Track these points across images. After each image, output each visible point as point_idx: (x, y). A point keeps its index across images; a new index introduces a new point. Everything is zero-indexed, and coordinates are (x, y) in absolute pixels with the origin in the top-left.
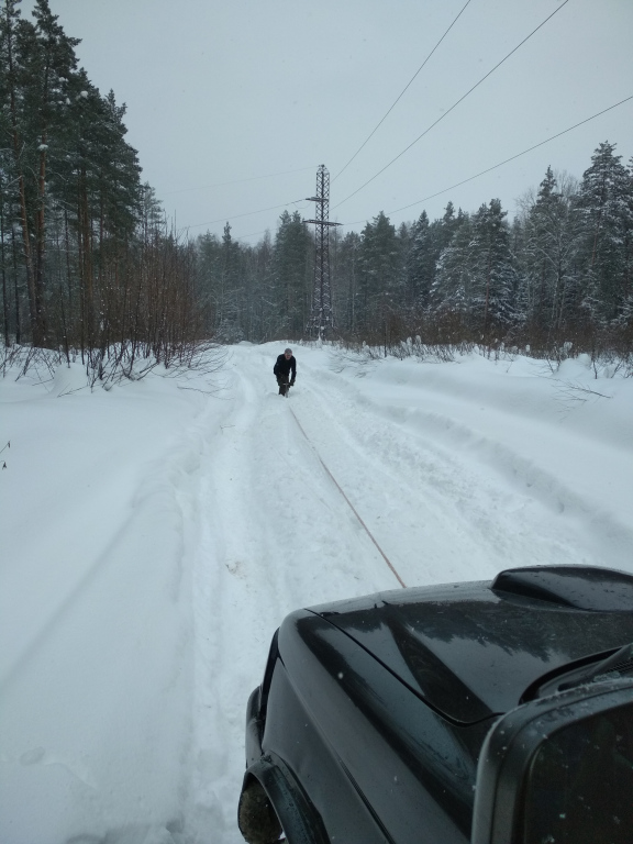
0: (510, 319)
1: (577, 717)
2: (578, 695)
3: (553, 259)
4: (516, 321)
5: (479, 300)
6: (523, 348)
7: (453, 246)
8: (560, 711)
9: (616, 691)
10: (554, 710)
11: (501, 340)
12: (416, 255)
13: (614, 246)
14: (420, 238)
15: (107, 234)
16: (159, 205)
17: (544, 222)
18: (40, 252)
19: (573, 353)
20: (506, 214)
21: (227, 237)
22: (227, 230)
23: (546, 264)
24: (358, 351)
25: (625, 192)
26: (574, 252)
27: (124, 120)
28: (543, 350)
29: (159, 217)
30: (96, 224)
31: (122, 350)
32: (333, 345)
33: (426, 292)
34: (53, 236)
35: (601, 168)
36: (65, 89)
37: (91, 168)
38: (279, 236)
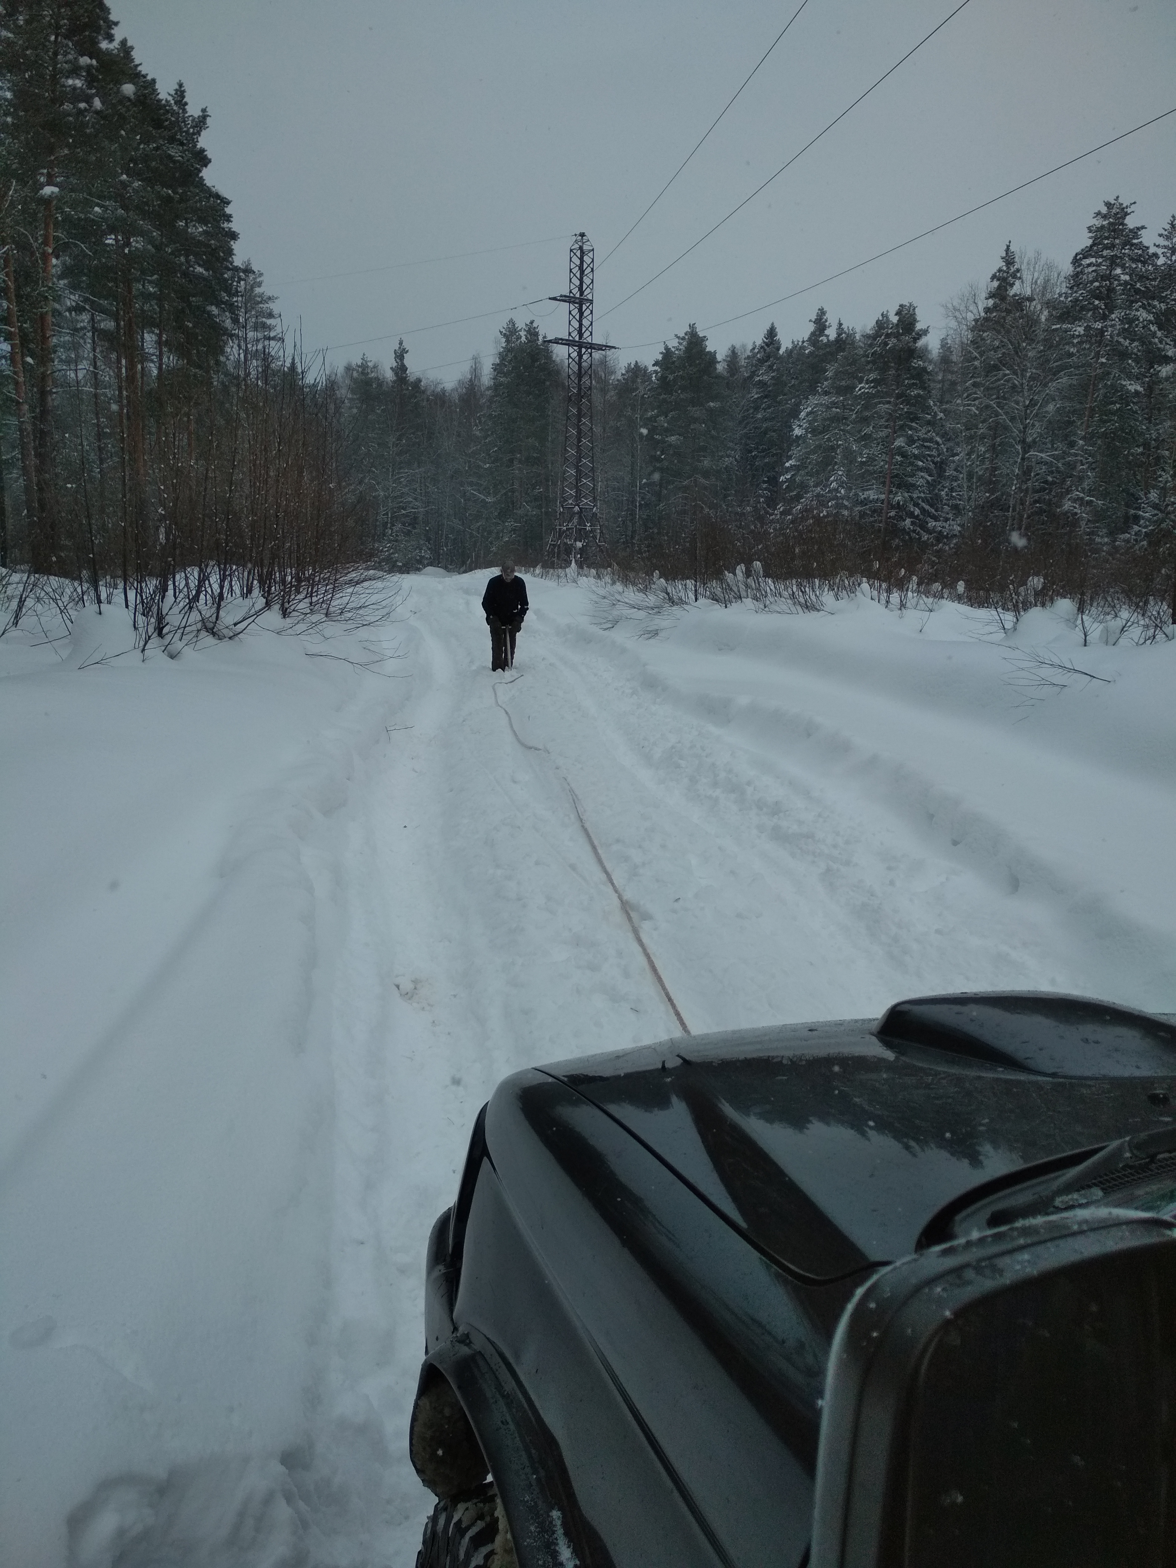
0: (929, 532)
1: (1007, 1279)
2: (1013, 1239)
3: (1013, 419)
4: (940, 537)
5: (872, 495)
6: (952, 586)
7: (826, 393)
8: (978, 1268)
9: (1081, 1232)
10: (967, 1266)
11: (911, 571)
12: (757, 409)
13: (1126, 398)
14: (764, 376)
15: (171, 360)
16: (271, 305)
17: (996, 349)
18: (43, 394)
19: (1044, 597)
20: (925, 332)
21: (401, 370)
22: (400, 355)
23: (997, 429)
24: (645, 590)
25: (1149, 295)
26: (1051, 407)
27: (204, 141)
28: (987, 591)
29: (270, 328)
30: (149, 340)
31: (201, 582)
32: (598, 577)
33: (773, 481)
34: (68, 362)
35: (1106, 247)
36: (91, 80)
37: (142, 233)
38: (498, 369)
